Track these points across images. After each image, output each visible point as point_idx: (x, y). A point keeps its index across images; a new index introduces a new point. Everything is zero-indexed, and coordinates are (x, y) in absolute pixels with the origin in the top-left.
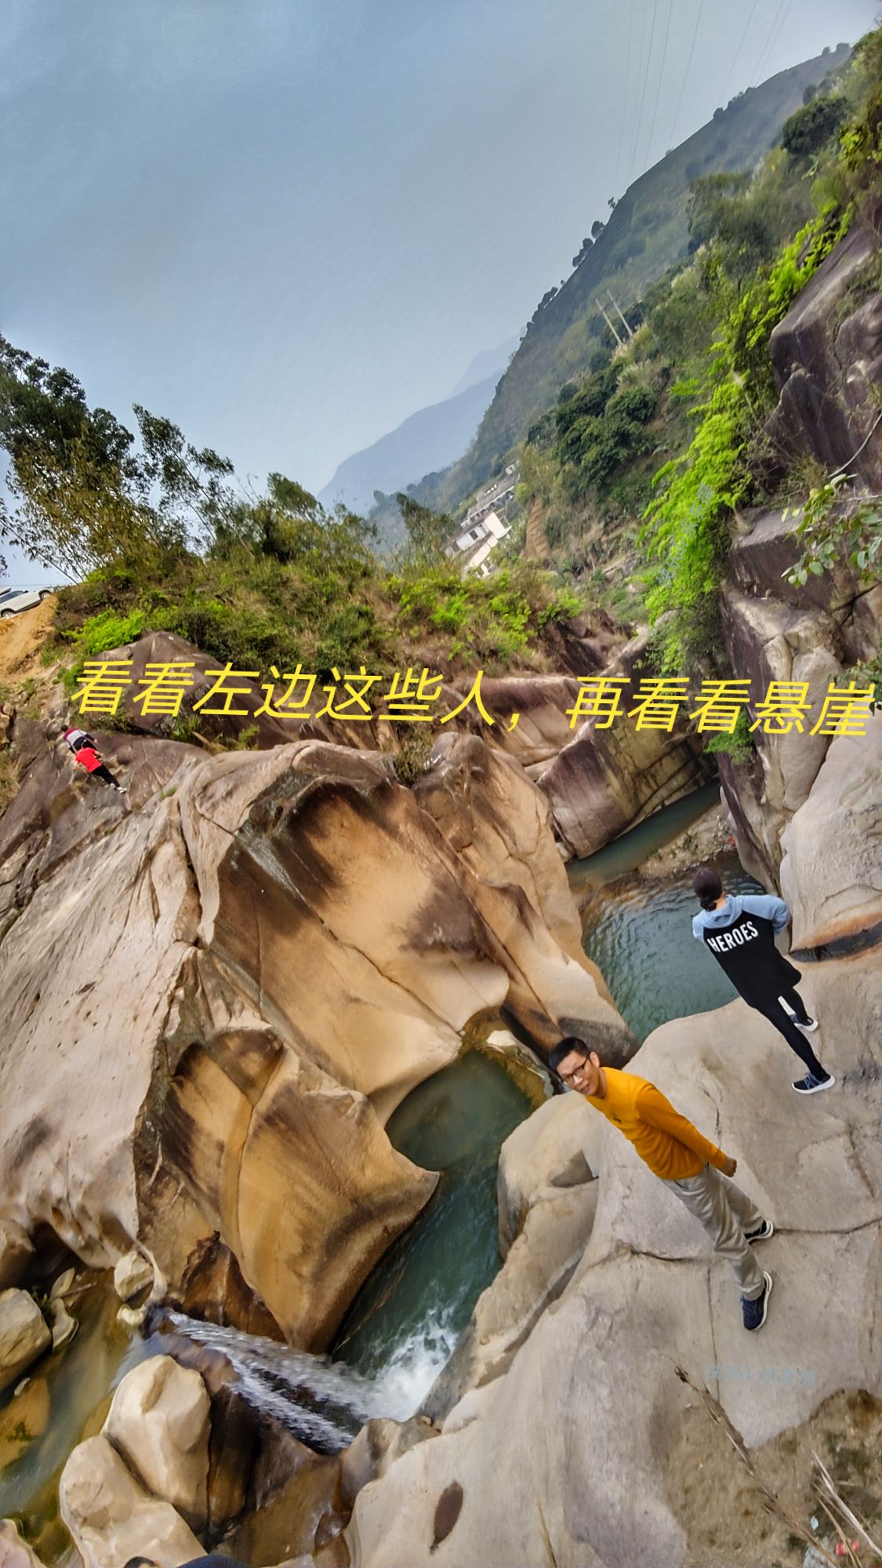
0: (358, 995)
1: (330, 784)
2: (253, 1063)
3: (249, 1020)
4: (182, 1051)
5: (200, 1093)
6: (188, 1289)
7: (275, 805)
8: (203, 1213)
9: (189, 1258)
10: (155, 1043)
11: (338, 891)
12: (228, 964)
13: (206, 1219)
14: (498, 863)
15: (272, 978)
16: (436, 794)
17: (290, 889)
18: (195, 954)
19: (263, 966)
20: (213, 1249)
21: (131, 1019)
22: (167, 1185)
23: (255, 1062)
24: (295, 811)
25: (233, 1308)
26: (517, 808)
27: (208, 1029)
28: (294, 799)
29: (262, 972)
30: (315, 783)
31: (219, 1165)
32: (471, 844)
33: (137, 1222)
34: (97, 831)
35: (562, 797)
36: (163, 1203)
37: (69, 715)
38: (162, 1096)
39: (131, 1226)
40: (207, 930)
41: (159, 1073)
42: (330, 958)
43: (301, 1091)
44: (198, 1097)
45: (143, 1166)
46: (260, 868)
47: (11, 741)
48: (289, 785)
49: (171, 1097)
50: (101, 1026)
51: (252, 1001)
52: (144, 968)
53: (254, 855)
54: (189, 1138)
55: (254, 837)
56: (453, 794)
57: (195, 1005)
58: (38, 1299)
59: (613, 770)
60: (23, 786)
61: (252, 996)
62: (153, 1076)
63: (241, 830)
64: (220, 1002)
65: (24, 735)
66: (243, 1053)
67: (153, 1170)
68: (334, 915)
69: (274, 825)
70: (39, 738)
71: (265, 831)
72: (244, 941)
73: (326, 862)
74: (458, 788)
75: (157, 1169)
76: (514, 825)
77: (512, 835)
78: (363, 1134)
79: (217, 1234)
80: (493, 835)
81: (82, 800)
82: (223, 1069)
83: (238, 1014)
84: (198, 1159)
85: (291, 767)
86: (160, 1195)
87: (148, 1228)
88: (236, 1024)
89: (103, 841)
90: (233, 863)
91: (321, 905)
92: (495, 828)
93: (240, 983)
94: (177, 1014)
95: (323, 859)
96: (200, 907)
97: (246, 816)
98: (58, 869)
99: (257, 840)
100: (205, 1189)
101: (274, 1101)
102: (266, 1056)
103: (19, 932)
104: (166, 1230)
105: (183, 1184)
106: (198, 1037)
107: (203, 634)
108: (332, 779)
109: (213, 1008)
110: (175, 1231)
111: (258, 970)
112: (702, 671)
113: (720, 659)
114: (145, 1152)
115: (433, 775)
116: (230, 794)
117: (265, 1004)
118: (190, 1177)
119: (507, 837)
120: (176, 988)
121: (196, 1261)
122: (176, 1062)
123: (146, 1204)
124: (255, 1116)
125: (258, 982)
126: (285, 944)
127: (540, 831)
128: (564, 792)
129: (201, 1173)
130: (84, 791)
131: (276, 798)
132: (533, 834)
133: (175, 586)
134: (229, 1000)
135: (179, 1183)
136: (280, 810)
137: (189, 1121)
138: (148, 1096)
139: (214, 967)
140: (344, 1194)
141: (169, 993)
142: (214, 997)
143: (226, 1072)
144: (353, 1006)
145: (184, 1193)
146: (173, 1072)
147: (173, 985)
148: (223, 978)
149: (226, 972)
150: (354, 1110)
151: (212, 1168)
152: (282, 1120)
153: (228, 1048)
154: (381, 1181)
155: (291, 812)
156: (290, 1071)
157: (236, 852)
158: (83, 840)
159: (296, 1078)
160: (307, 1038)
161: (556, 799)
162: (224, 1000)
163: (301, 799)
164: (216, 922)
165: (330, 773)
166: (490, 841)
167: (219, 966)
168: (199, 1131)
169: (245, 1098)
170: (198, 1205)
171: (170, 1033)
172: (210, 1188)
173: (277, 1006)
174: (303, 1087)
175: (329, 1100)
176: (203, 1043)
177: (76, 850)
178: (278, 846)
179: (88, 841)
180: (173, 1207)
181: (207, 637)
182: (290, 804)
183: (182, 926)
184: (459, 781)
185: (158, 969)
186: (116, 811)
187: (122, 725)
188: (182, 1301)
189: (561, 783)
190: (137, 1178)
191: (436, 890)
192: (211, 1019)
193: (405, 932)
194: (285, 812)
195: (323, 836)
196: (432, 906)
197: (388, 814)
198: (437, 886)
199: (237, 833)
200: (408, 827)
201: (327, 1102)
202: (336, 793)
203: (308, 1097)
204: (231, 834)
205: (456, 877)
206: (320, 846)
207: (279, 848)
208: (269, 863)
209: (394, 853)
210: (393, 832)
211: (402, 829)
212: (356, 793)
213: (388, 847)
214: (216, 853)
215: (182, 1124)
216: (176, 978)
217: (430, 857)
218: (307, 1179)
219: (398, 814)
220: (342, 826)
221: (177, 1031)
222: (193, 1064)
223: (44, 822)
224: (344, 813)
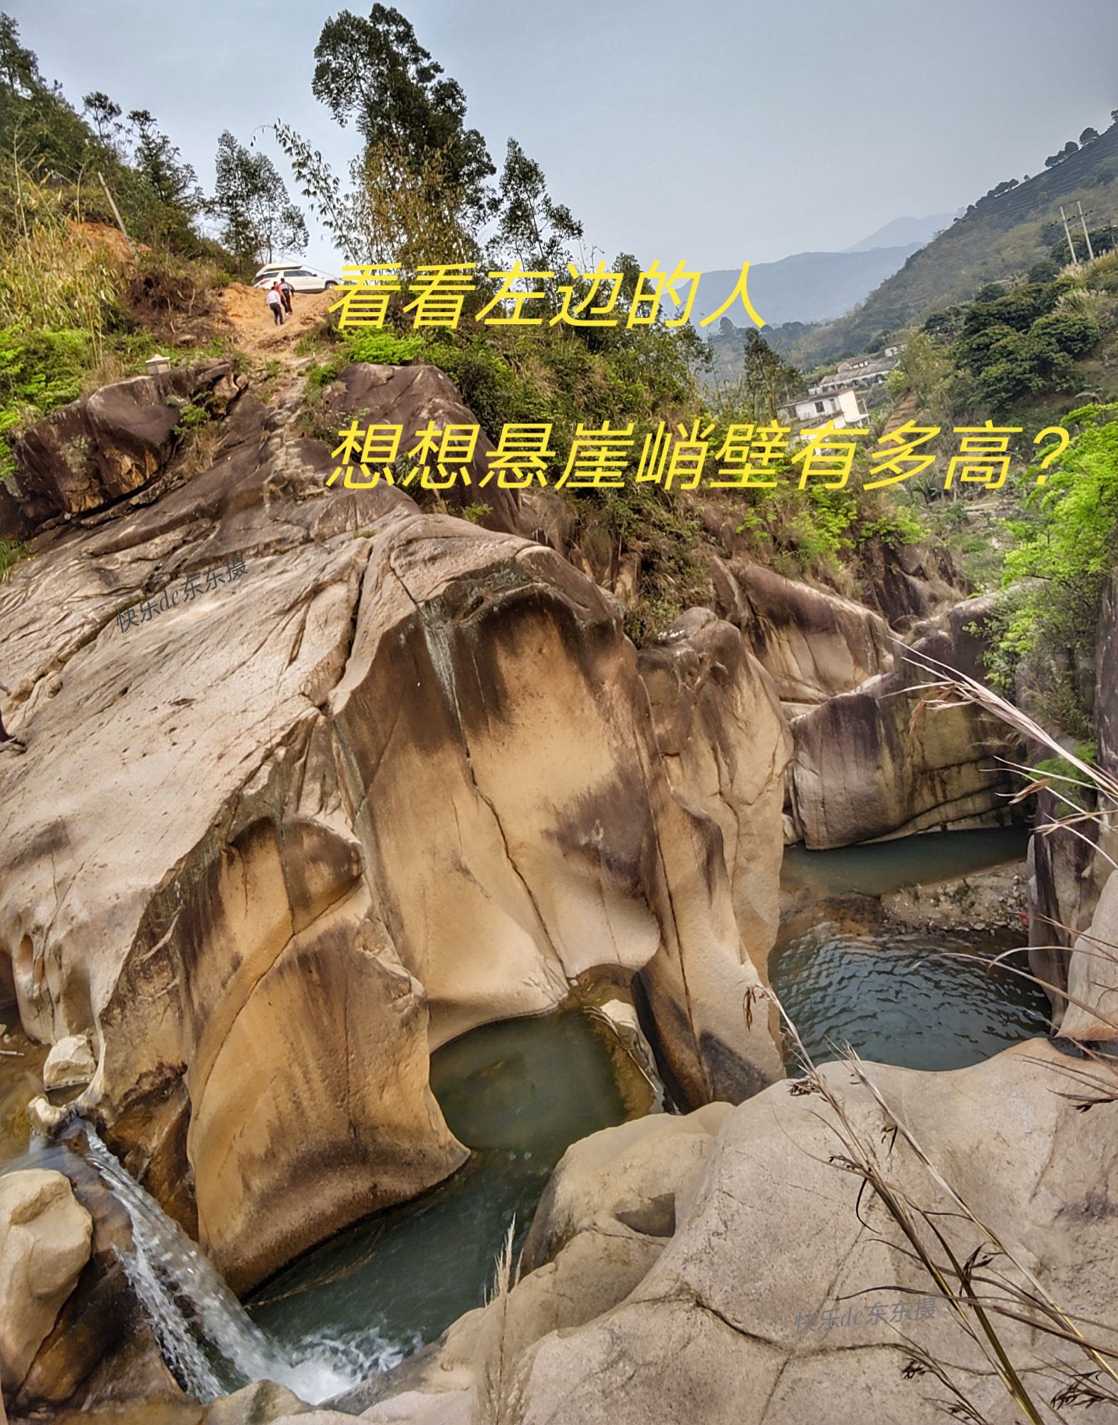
0: (470, 865)
1: (548, 596)
2: (319, 878)
3: (339, 824)
4: (253, 819)
5: (245, 882)
7: (477, 592)
8: (182, 1032)
9: (141, 1076)
10: (228, 795)
11: (502, 726)
12: (346, 750)
13: (180, 1041)
14: (702, 794)
15: (384, 791)
16: (660, 673)
17: (450, 696)
18: (315, 719)
19: (381, 772)
20: (170, 1084)
21: (215, 755)
22: (162, 970)
23: (322, 877)
24: (495, 609)
26: (752, 738)
27: (290, 809)
28: (501, 595)
29: (377, 777)
30: (532, 588)
31: (224, 984)
32: (677, 755)
33: (109, 997)
35: (812, 757)
36: (147, 990)
37: (298, 413)
38: (207, 860)
39: (100, 997)
40: (340, 699)
41: (216, 832)
42: (458, 803)
43: (357, 944)
44: (241, 887)
45: (149, 932)
46: (429, 656)
47: (228, 414)
48: (503, 577)
49: (214, 872)
50: (179, 749)
51: (352, 807)
52: (255, 707)
53: (428, 638)
54: (209, 931)
55: (439, 618)
56: (680, 682)
57: (289, 775)
59: (891, 750)
61: (353, 798)
62: (209, 832)
63: (428, 604)
64: (317, 786)
66: (314, 859)
67: (155, 944)
68: (485, 754)
69: (465, 616)
71: (453, 617)
72: (373, 732)
73: (503, 684)
74: (689, 678)
75: (160, 945)
76: (740, 755)
77: (732, 768)
78: (402, 1041)
79: (184, 1070)
80: (709, 757)
81: (267, 505)
82: (283, 867)
83: (329, 811)
85: (514, 559)
86: (148, 979)
87: (117, 1011)
88: (322, 820)
89: (269, 559)
90: (402, 637)
91: (476, 735)
92: (714, 749)
93: (348, 778)
94: (266, 775)
95: (502, 681)
96: (343, 670)
97: (440, 591)
99: (440, 623)
100: (197, 1003)
101: (319, 939)
102: (338, 876)
104: (134, 1026)
105: (177, 981)
106: (276, 815)
108: (552, 592)
109: (306, 788)
110: (143, 1033)
111: (373, 773)
112: (1054, 669)
113: (1083, 664)
114: (158, 915)
115: (665, 649)
116: (433, 559)
117: (362, 818)
118: (188, 979)
119: (724, 768)
120: (279, 745)
121: (147, 1086)
122: (240, 830)
123: (129, 981)
124: (290, 947)
125: (367, 787)
126: (415, 758)
127: (769, 781)
128: (817, 752)
129: (201, 982)
131: (480, 585)
132: (759, 780)
133: (467, 328)
134: (327, 788)
135: (174, 977)
136: (480, 601)
137: (219, 910)
138: (192, 852)
139: (329, 742)
140: (347, 1109)
141: (268, 746)
142: (313, 778)
143: (285, 873)
144: (460, 874)
145: (173, 994)
146: (230, 840)
148: (333, 761)
149: (338, 755)
150: (406, 1003)
151: (215, 984)
152: (319, 969)
153: (302, 844)
154: (397, 1118)
155: (492, 608)
156: (354, 911)
157: (411, 626)
158: (248, 548)
159: (358, 923)
160: (390, 885)
161: (804, 756)
162: (322, 786)
163: (509, 599)
164: (353, 694)
165: (553, 584)
166: (702, 762)
167: (334, 745)
168: (223, 928)
169: (291, 917)
170: (181, 1018)
171: (247, 793)
172: (202, 1007)
173: (374, 828)
174: (360, 940)
176: (278, 822)
178: (459, 640)
180: (154, 1002)
181: (477, 392)
182: (494, 600)
183: (317, 680)
184: (694, 671)
185: (270, 715)
186: (297, 532)
189: (817, 738)
190: (134, 944)
191: (617, 780)
192: (299, 800)
193: (558, 813)
194: (485, 605)
195: (514, 652)
196: (603, 797)
197: (598, 663)
198: (619, 775)
199: (421, 605)
200: (616, 688)
201: (380, 974)
202: (551, 609)
203: (362, 956)
204: (415, 603)
205: (647, 775)
206: (505, 664)
207: (460, 643)
208: (440, 656)
209: (586, 712)
210: (594, 686)
211: (606, 687)
212: (573, 621)
213: (582, 701)
214: (389, 617)
215: (210, 908)
216: (283, 733)
217: (625, 736)
218: (312, 1063)
219: (610, 667)
220: (540, 651)
221: (259, 793)
222: (255, 843)
223: (217, 513)
224: (549, 637)
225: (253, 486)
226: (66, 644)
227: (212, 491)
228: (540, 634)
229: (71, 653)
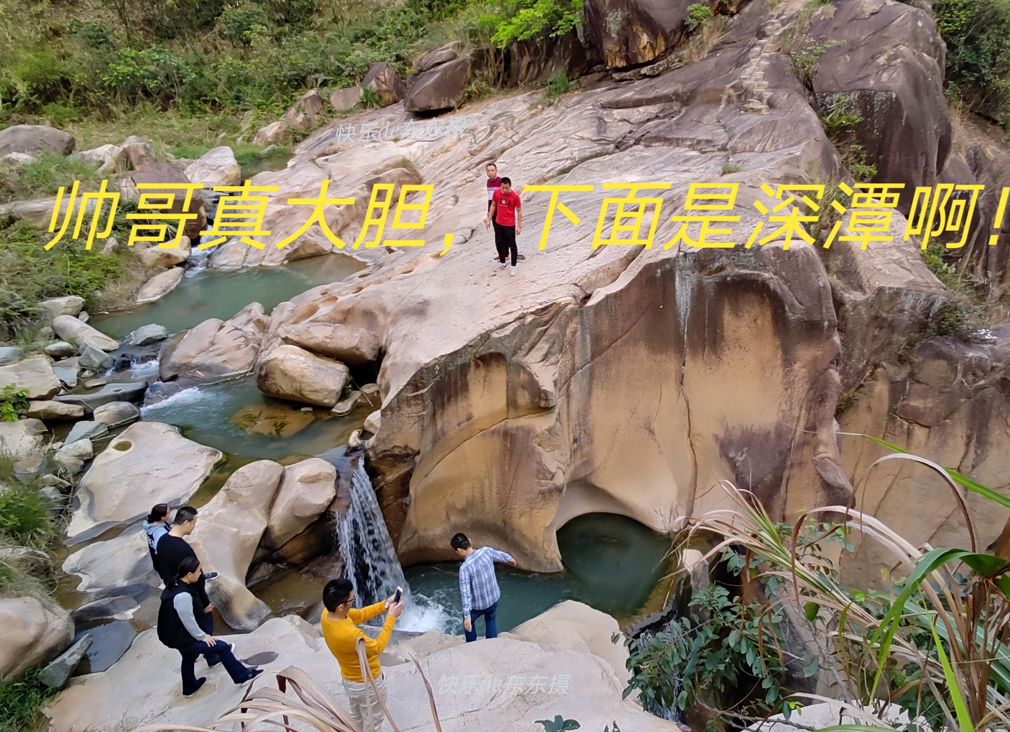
0: (655, 430)
1: (768, 287)
2: (524, 398)
3: (547, 375)
4: (492, 350)
5: (485, 381)
6: (380, 458)
7: (723, 260)
8: (422, 436)
9: (395, 447)
10: (483, 332)
11: (713, 357)
12: (583, 329)
13: (421, 439)
15: (607, 364)
16: (942, 363)
17: (682, 323)
18: (567, 305)
19: (609, 352)
20: (407, 456)
21: (495, 304)
22: (418, 405)
24: (729, 280)
25: (388, 490)
27: (521, 353)
28: (736, 270)
29: (604, 354)
30: (758, 275)
31: (459, 425)
32: (928, 427)
33: (386, 405)
34: (699, 142)
36: (406, 410)
37: (786, 27)
38: (460, 361)
39: (385, 402)
40: (600, 295)
41: (470, 349)
42: (664, 390)
43: (534, 441)
44: (482, 382)
45: (415, 383)
46: (675, 291)
47: (738, 12)
48: (745, 257)
49: (464, 368)
50: (489, 289)
51: (573, 365)
52: (540, 282)
53: (677, 279)
54: (456, 396)
55: (689, 268)
56: (959, 377)
57: (530, 333)
58: (347, 383)
60: (708, 58)
61: (577, 361)
62: (464, 347)
63: (685, 255)
64: (546, 347)
65: (749, 15)
66: (523, 387)
67: (417, 391)
68: (695, 369)
69: (710, 274)
70: (753, 28)
71: (700, 271)
72: (613, 325)
73: (723, 331)
74: (970, 377)
75: (419, 392)
78: (538, 500)
79: (418, 453)
81: (722, 106)
82: (508, 383)
83: (547, 364)
84: (451, 410)
86: (409, 406)
87: (389, 413)
88: (537, 369)
89: (694, 153)
90: (659, 271)
91: (694, 354)
92: (969, 438)
93: (578, 347)
94: (512, 329)
95: (722, 329)
96: (617, 276)
97: (697, 251)
98: (657, 144)
99: (688, 272)
100: (439, 427)
101: (517, 428)
102: (532, 402)
103: (593, 167)
104: (395, 423)
105: (424, 413)
106: (508, 354)
107: (983, 31)
109: (539, 345)
110: (400, 429)
111: (602, 351)
114: (422, 379)
115: (961, 346)
118: (434, 414)
120: (532, 313)
121: (396, 452)
122: (483, 353)
123: (398, 401)
124: (503, 423)
125: (593, 357)
126: (643, 352)
129: (446, 418)
130: (729, 101)
131: (727, 257)
134: (553, 350)
135: (425, 410)
136: (722, 268)
137: (465, 387)
138: (451, 354)
139: (567, 323)
140: (503, 513)
141: (525, 312)
142: (547, 340)
143: (508, 386)
144: (647, 432)
145: (421, 418)
146: (477, 356)
147: (533, 310)
148: (564, 335)
149: (574, 333)
150: (547, 484)
151: (454, 423)
152: (511, 443)
153: (519, 375)
154: (525, 532)
156: (541, 424)
157: (668, 266)
158: (687, 139)
159: (539, 431)
160: (590, 417)
162: (550, 348)
163: (739, 276)
164: (608, 297)
165: (781, 278)
166: (951, 442)
167: (573, 325)
168: (466, 397)
169: (506, 409)
170: (423, 430)
171: (495, 335)
172: (442, 430)
173: (590, 382)
174: (538, 440)
175: (540, 463)
176: (508, 358)
177: (677, 142)
178: (700, 289)
179: (689, 143)
180: (409, 417)
181: (983, 37)
182: (732, 271)
183: (594, 278)
184: (980, 373)
185: (543, 291)
186: (721, 137)
187: (801, 71)
188: (372, 459)
190: (405, 386)
191: (773, 430)
192: (530, 350)
193: (727, 429)
194: (723, 273)
195: (736, 313)
196: (759, 436)
197: (798, 347)
198: (776, 428)
199: (681, 254)
200: (804, 370)
201: (538, 462)
202: (769, 296)
203: (534, 448)
204: (679, 251)
205: (797, 438)
206: (727, 317)
207: (699, 292)
208: (683, 292)
209: (774, 376)
210: (788, 361)
211: (796, 367)
212: (784, 311)
213: (774, 367)
214: (658, 254)
215: (459, 385)
216: (539, 307)
217: (794, 406)
218: (495, 483)
219: (805, 354)
220: (755, 321)
221: (500, 338)
222: (493, 363)
223: (687, 100)
224: (764, 314)
225: (718, 87)
226: (552, 169)
227: (691, 80)
228: (758, 309)
229: (552, 177)
